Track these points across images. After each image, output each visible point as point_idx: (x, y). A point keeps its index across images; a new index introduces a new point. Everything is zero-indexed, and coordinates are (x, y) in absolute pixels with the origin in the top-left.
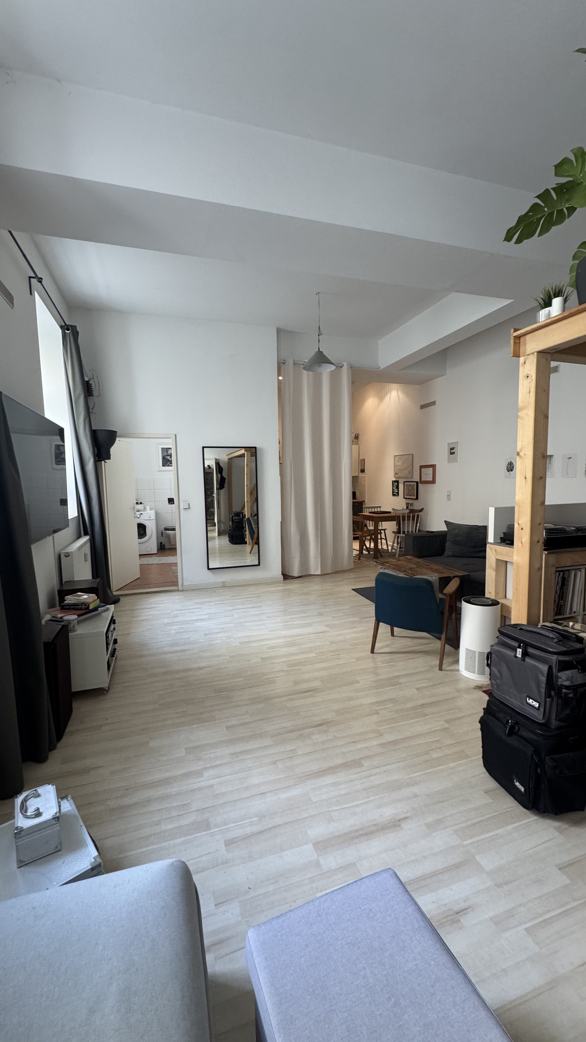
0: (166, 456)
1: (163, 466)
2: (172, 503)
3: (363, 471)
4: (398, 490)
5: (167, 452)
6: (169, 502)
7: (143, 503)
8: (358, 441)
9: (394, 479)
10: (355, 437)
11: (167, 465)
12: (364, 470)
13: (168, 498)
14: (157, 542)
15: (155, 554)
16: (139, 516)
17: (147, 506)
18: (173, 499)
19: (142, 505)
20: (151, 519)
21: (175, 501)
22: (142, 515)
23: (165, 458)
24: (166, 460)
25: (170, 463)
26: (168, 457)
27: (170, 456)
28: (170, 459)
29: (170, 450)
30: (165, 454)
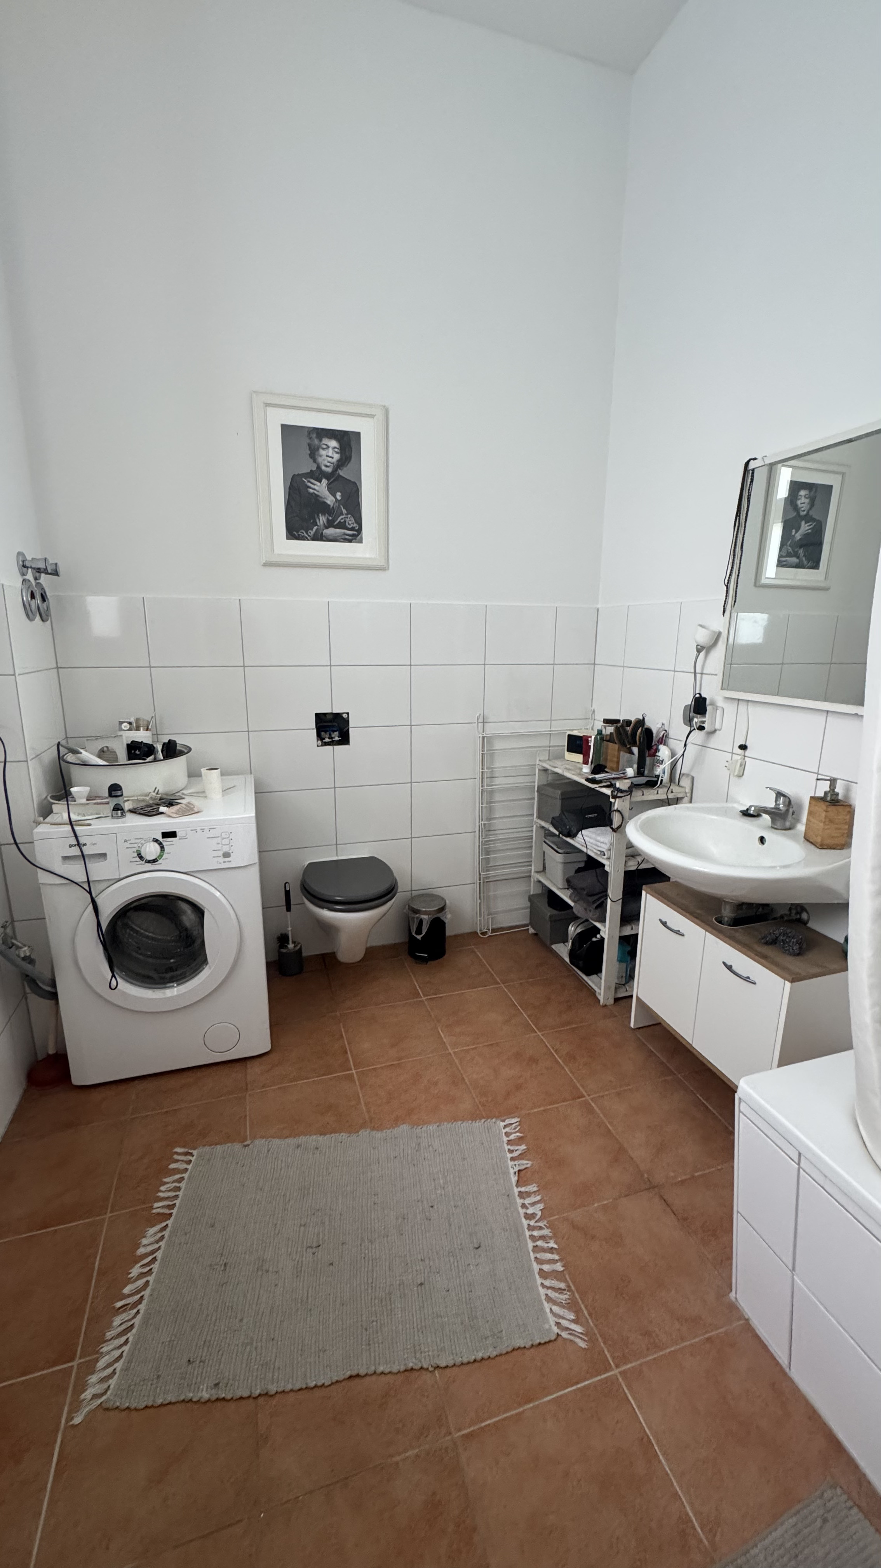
0: (310, 475)
1: (294, 531)
2: (336, 737)
5: (313, 453)
6: (319, 736)
7: (180, 740)
11: (312, 532)
13: (318, 716)
14: (269, 965)
15: (259, 1060)
16: (151, 851)
17: (203, 771)
18: (342, 717)
19: (178, 765)
20: (226, 841)
21: (351, 725)
22: (173, 834)
23: (312, 491)
24: (319, 506)
25: (328, 519)
26: (318, 484)
27: (328, 480)
28: (330, 500)
29: (333, 443)
30: (307, 466)
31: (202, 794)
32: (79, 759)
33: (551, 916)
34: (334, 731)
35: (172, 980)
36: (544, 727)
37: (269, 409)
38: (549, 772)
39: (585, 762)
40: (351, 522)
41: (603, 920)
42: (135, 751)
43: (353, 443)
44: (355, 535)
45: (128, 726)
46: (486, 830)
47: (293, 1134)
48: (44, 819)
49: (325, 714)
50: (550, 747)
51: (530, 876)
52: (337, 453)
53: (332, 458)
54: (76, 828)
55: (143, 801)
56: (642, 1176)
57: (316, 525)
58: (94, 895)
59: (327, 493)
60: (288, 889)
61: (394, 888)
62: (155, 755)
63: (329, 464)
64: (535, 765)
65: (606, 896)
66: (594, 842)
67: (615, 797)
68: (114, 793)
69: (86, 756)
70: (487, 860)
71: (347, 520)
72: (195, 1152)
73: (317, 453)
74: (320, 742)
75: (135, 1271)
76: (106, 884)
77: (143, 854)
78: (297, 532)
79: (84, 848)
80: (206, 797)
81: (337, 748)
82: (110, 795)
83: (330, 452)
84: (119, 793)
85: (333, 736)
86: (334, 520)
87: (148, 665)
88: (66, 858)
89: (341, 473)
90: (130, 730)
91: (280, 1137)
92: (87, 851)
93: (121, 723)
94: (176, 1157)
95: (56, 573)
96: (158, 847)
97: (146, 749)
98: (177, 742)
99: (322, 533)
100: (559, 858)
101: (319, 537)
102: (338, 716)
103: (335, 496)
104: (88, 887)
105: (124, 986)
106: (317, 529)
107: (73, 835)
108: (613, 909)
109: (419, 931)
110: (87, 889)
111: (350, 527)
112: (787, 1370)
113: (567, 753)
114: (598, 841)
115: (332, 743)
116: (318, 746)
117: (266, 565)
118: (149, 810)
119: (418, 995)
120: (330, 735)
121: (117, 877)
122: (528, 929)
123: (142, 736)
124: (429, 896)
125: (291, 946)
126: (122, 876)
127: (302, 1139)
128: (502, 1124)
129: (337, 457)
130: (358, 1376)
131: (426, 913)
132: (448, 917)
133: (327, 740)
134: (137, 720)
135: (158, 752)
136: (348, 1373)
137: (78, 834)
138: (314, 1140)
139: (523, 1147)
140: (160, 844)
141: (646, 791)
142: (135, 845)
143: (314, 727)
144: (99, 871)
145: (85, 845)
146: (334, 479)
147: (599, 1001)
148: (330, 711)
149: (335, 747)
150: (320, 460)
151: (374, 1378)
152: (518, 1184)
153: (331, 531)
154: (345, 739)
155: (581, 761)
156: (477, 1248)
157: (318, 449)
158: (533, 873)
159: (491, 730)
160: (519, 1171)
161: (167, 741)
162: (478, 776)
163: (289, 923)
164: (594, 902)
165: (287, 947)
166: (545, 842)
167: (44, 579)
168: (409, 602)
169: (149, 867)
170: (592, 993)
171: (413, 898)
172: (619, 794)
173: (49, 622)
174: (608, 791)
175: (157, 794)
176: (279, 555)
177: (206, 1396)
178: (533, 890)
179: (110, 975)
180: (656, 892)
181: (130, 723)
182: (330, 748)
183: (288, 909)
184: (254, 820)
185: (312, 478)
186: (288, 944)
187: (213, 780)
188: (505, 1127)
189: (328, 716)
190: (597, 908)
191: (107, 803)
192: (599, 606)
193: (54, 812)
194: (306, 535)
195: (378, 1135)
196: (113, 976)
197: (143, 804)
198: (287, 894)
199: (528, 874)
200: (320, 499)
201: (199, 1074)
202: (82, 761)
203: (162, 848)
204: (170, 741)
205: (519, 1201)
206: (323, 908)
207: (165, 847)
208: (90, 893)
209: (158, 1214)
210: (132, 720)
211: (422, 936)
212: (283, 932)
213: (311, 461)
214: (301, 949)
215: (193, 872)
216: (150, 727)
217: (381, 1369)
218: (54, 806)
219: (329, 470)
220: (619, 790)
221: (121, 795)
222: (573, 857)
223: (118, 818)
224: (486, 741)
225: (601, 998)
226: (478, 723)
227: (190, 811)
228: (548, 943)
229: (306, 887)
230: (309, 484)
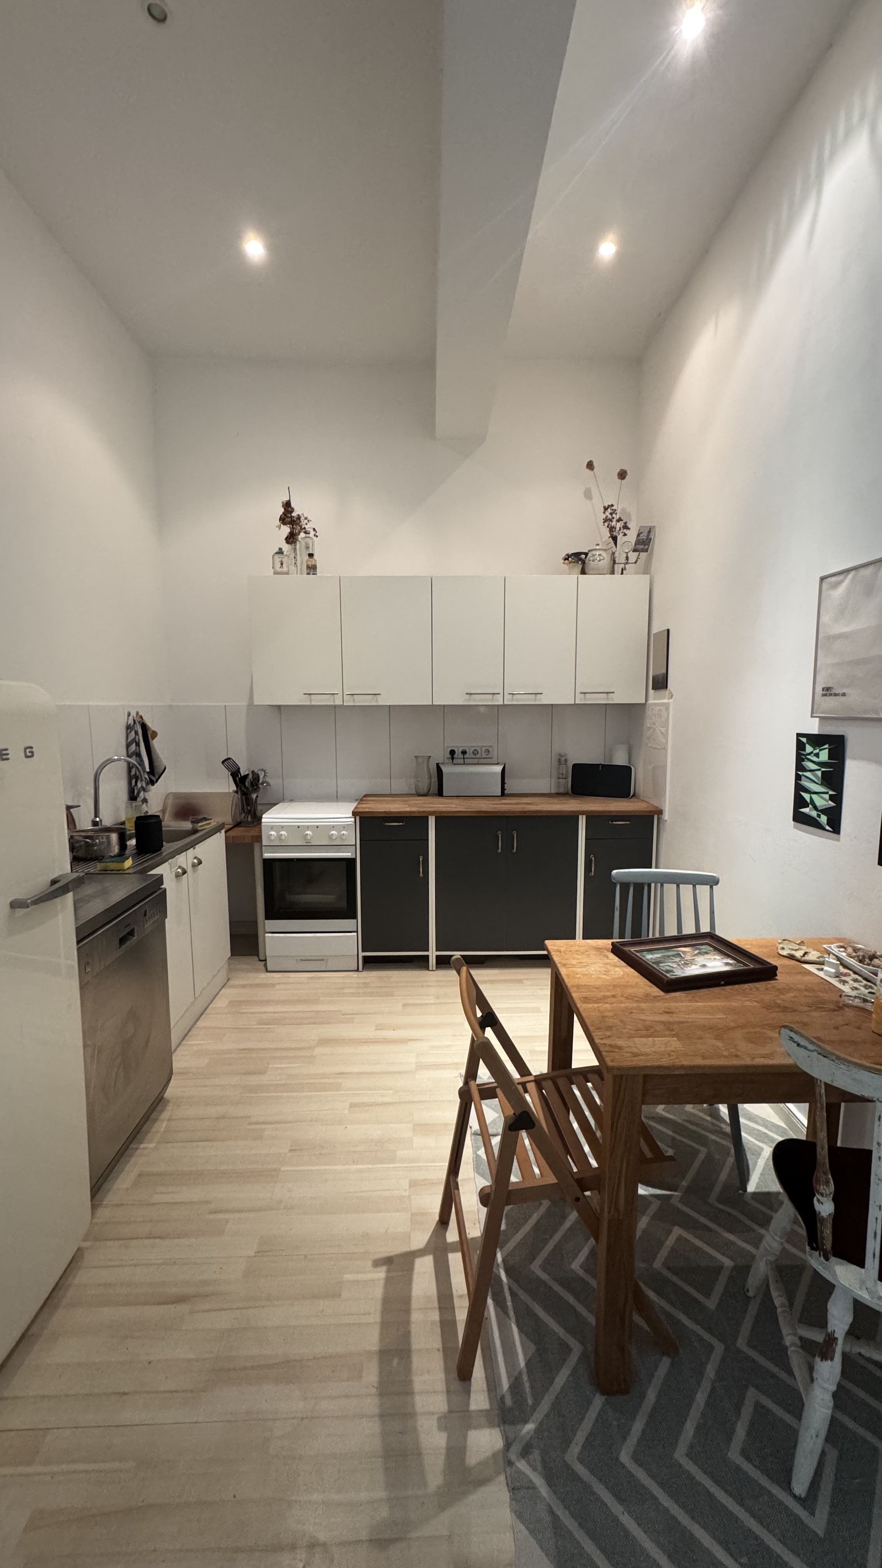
3: (660, 683)
4: (837, 798)
8: (649, 560)
9: (813, 727)
10: (638, 542)
12: (666, 676)
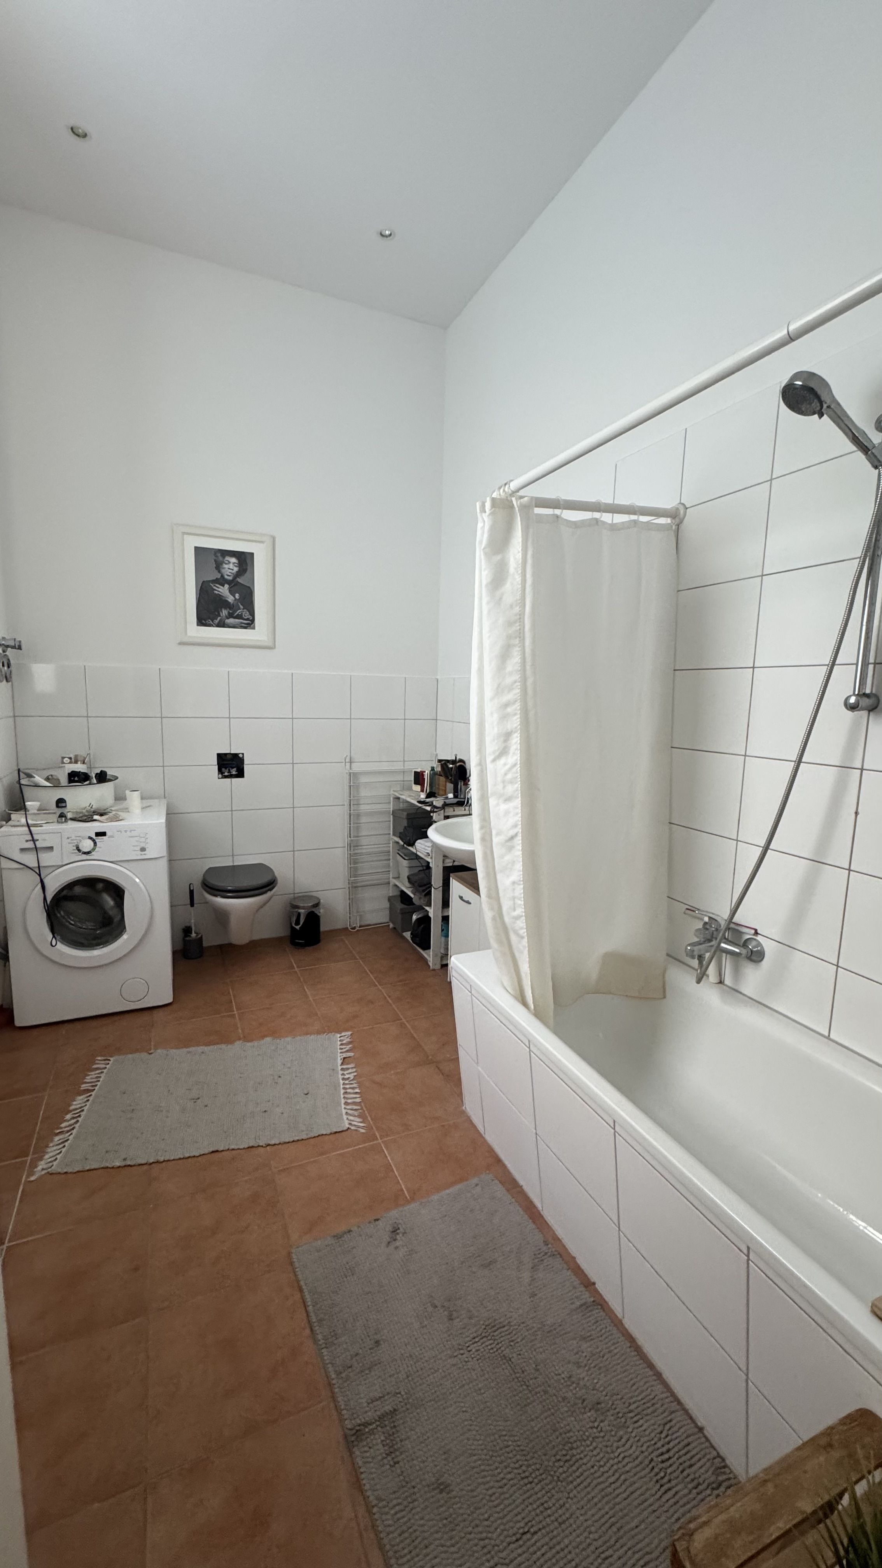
0: (216, 581)
1: (202, 621)
2: (234, 772)
5: (218, 567)
6: (220, 771)
7: (110, 772)
11: (216, 622)
13: (219, 755)
14: (175, 953)
15: (163, 1009)
16: (87, 845)
17: (128, 792)
18: (239, 757)
19: (107, 788)
20: (143, 840)
21: (245, 762)
22: (103, 834)
23: (216, 592)
24: (222, 603)
25: (229, 613)
26: (222, 587)
27: (229, 585)
28: (231, 599)
29: (233, 560)
30: (214, 575)
31: (126, 810)
32: (32, 782)
33: (401, 909)
34: (233, 768)
35: (98, 945)
36: (399, 766)
37: (185, 536)
38: (401, 800)
39: (422, 791)
40: (246, 614)
41: (430, 905)
42: (74, 778)
43: (248, 561)
44: (250, 624)
45: (69, 761)
46: (353, 845)
47: (186, 1046)
48: (7, 823)
49: (226, 754)
50: (403, 781)
51: (389, 883)
52: (236, 566)
53: (233, 570)
54: (31, 828)
55: (81, 813)
56: (428, 1057)
57: (220, 616)
58: (42, 876)
59: (229, 594)
60: (192, 889)
61: (273, 882)
62: (90, 781)
63: (230, 574)
64: (390, 795)
65: (431, 886)
66: (423, 847)
67: (434, 812)
68: (60, 805)
69: (39, 780)
70: (356, 869)
71: (244, 613)
72: (111, 1059)
73: (221, 566)
74: (220, 776)
75: (68, 1117)
76: (54, 868)
77: (80, 848)
78: (205, 621)
79: (37, 843)
80: (129, 812)
81: (234, 780)
82: (57, 806)
83: (231, 566)
84: (64, 805)
85: (231, 771)
86: (233, 614)
87: (86, 715)
88: (23, 850)
89: (239, 580)
90: (70, 763)
91: (177, 1048)
92: (38, 844)
93: (63, 758)
94: (97, 1062)
95: (20, 648)
96: (92, 843)
97: (84, 777)
98: (108, 773)
99: (224, 622)
100: (405, 863)
101: (222, 625)
102: (236, 755)
103: (234, 597)
104: (38, 871)
105: (61, 947)
106: (220, 619)
107: (29, 833)
108: (436, 895)
109: (297, 923)
110: (38, 872)
111: (246, 618)
112: (483, 1135)
113: (414, 785)
114: (426, 846)
115: (231, 776)
116: (219, 778)
117: (180, 644)
118: (87, 817)
119: (293, 967)
120: (229, 770)
121: (60, 864)
122: (389, 925)
123: (79, 767)
124: (306, 897)
125: (194, 935)
126: (64, 864)
127: (190, 1049)
128: (339, 1035)
129: (236, 569)
130: (217, 1151)
131: (303, 908)
132: (321, 912)
133: (226, 774)
134: (76, 756)
135: (92, 778)
136: (211, 1150)
137: (33, 832)
138: (200, 1049)
139: (350, 1046)
140: (94, 841)
141: (456, 808)
142: (75, 841)
143: (216, 763)
144: (47, 859)
145: (38, 840)
146: (234, 585)
147: (429, 966)
148: (228, 752)
149: (233, 779)
150: (223, 571)
151: (228, 1152)
152: (342, 1064)
153: (231, 621)
154: (240, 774)
155: (419, 790)
156: (306, 1094)
157: (222, 564)
158: (391, 879)
159: (356, 768)
160: (344, 1058)
161: (99, 772)
162: (347, 803)
163: (193, 917)
164: (424, 891)
165: (190, 936)
166: (398, 854)
167: (9, 652)
168: (290, 672)
169: (85, 857)
170: (425, 961)
171: (294, 898)
172: (435, 810)
173: (10, 683)
174: (428, 808)
175: (91, 808)
176: (190, 637)
177: (118, 1164)
178: (392, 892)
179: (51, 936)
180: (458, 878)
181: (70, 758)
182: (228, 780)
183: (192, 905)
184: (164, 825)
185: (217, 583)
186: (191, 933)
187: (134, 799)
188: (341, 1037)
189: (228, 756)
190: (425, 895)
191: (54, 813)
192: (438, 677)
193: (12, 819)
194: (212, 623)
195: (249, 1044)
196: (54, 937)
197: (81, 815)
198: (192, 892)
199: (387, 880)
200: (224, 598)
201: (116, 1018)
202: (34, 783)
203: (95, 843)
204: (101, 771)
205: (341, 1072)
206: (216, 896)
207: (98, 843)
208: (40, 875)
209: (84, 1090)
210: (72, 756)
211: (299, 926)
212: (188, 925)
213: (217, 571)
214: (201, 937)
215: (117, 861)
216: (86, 762)
217: (233, 1147)
218: (12, 815)
219: (230, 578)
220: (437, 808)
221: (66, 806)
222: (415, 863)
223: (62, 822)
224: (353, 776)
225: (431, 964)
226: (345, 762)
227: (117, 819)
228: (400, 931)
229: (207, 884)
230: (215, 588)
